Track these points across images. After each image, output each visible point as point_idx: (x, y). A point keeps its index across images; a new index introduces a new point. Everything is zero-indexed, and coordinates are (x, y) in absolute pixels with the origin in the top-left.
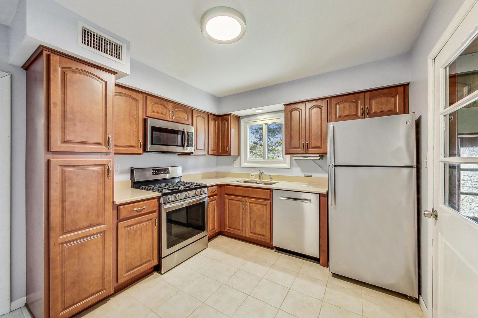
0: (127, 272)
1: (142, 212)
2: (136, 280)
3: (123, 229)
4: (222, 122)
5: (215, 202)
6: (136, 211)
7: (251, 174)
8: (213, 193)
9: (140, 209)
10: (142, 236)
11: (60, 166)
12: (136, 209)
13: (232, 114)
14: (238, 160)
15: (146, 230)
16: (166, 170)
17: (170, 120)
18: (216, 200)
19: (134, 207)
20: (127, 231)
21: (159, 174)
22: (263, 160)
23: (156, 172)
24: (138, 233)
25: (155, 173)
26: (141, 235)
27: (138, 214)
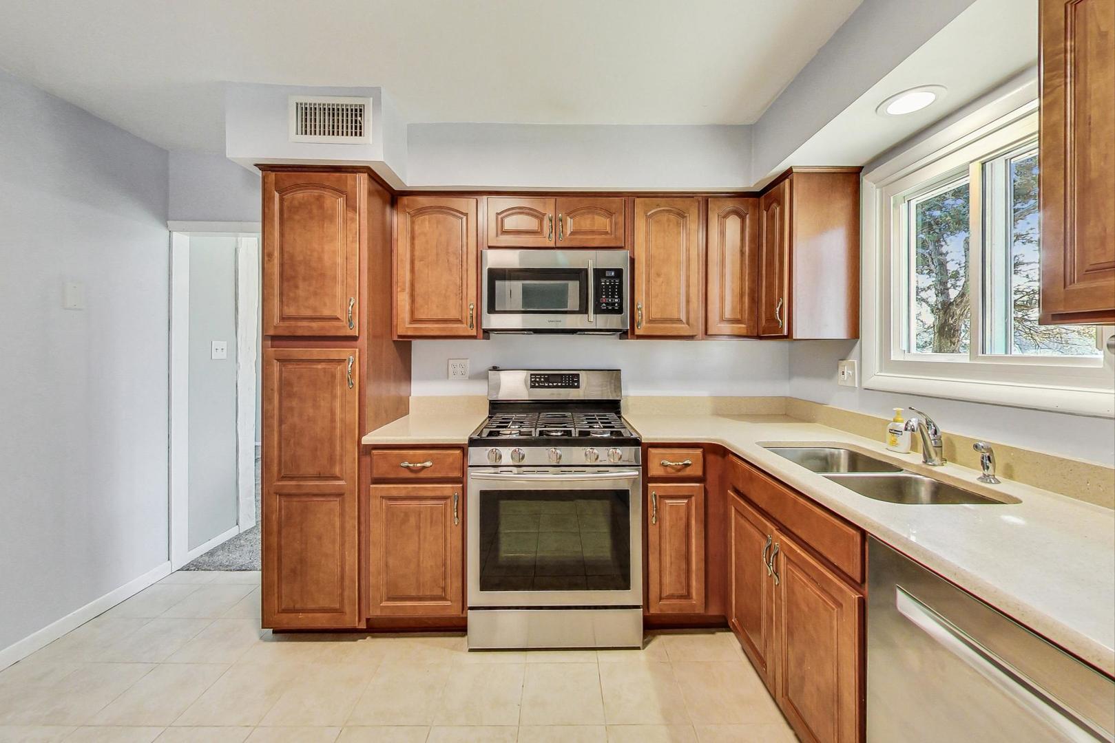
0: (389, 599)
1: (422, 475)
2: (425, 627)
3: (378, 502)
4: (767, 211)
5: (688, 506)
6: (408, 467)
7: (890, 426)
8: (679, 470)
9: (419, 465)
10: (422, 530)
11: (278, 360)
12: (406, 464)
13: (794, 170)
14: (853, 359)
15: (431, 522)
16: (569, 378)
17: (552, 244)
18: (693, 498)
19: (403, 459)
20: (388, 508)
21: (549, 387)
22: (967, 361)
23: (542, 382)
24: (413, 520)
25: (537, 385)
26: (418, 527)
27: (412, 475)
